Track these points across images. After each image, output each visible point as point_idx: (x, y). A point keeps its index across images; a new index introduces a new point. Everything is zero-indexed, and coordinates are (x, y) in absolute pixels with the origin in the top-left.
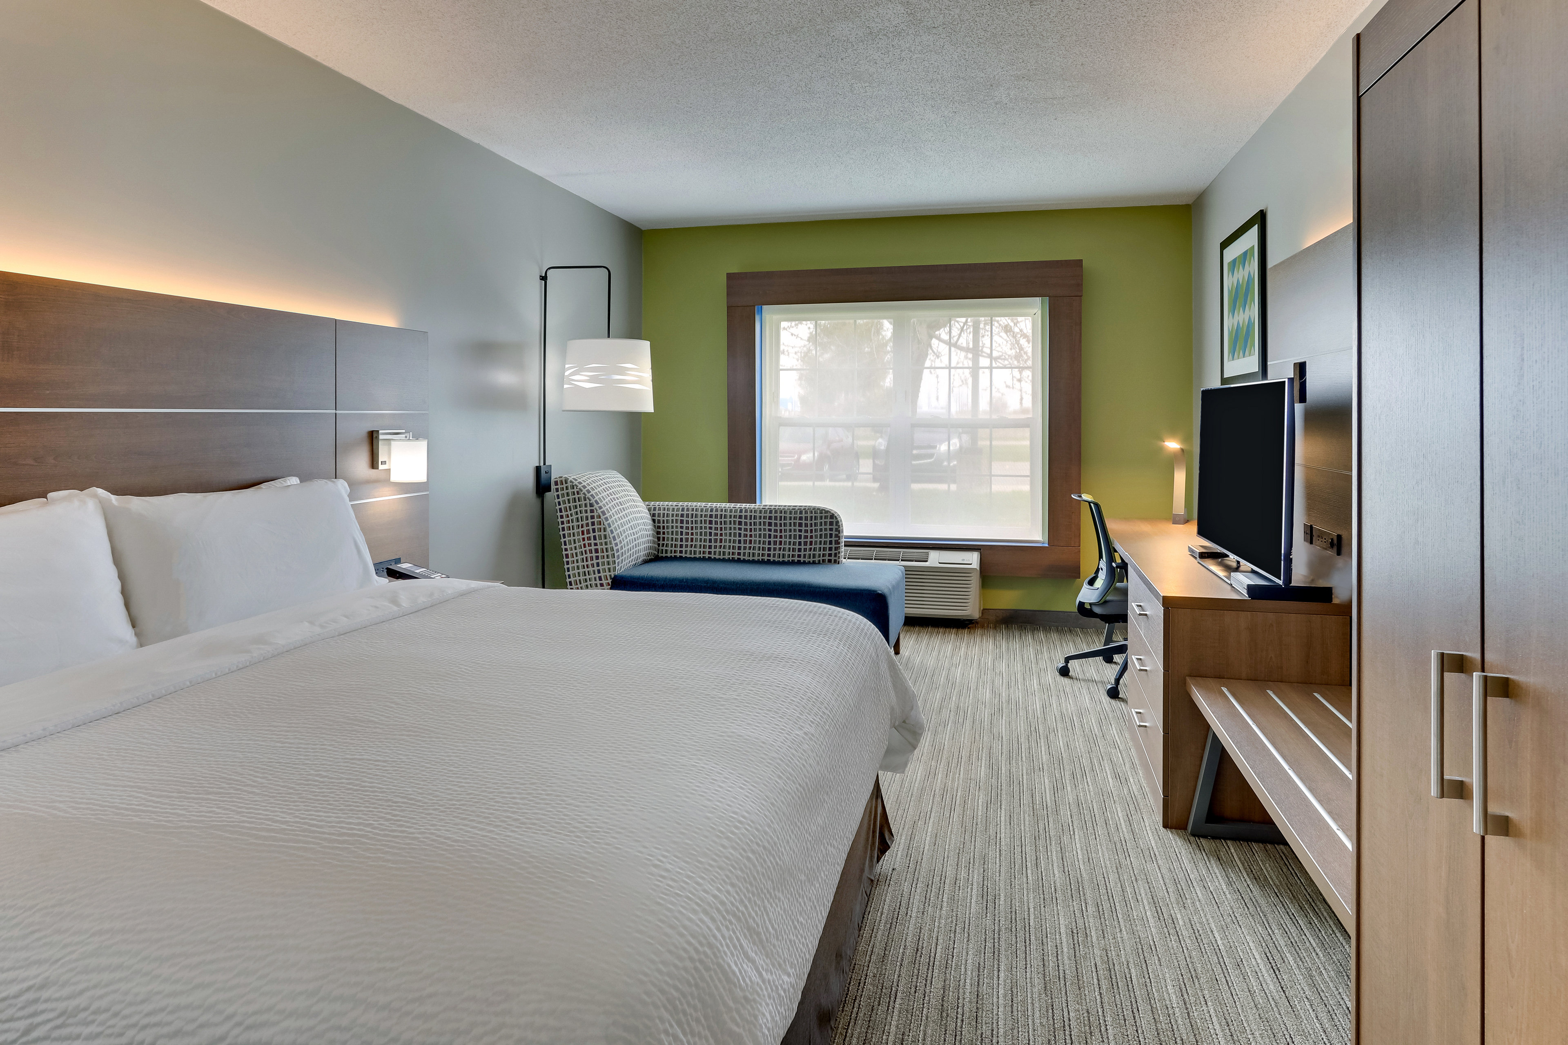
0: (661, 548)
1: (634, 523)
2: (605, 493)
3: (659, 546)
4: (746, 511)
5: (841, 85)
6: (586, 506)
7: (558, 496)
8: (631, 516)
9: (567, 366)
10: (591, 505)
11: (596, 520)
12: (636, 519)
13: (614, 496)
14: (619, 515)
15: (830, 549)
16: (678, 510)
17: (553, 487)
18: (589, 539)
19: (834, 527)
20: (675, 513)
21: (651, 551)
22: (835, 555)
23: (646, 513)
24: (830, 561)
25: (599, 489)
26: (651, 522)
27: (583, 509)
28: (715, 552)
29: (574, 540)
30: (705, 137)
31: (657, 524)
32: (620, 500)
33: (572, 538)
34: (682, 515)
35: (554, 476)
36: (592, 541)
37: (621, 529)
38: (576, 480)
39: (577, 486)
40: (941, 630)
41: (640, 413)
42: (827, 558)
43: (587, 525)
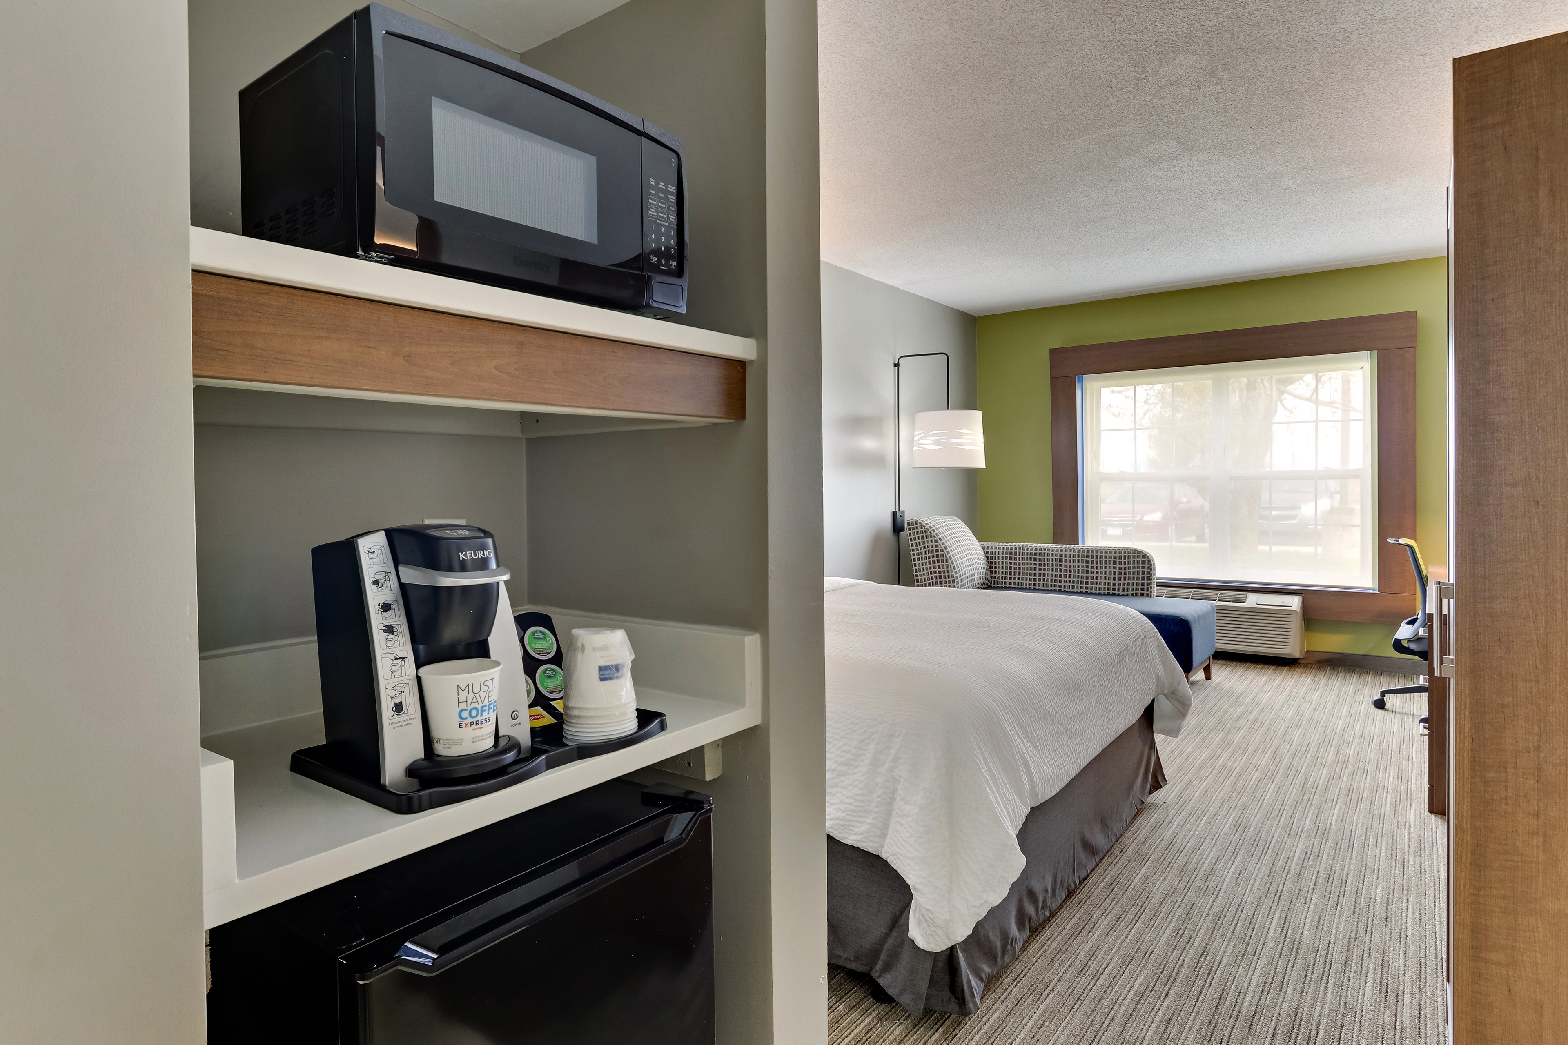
0: (993, 580)
1: (970, 557)
2: (947, 533)
3: (992, 578)
4: (1066, 550)
5: (1133, 196)
6: (932, 542)
7: (910, 534)
8: (968, 552)
9: (916, 433)
10: (936, 541)
11: (940, 553)
12: (972, 554)
13: (954, 535)
14: (958, 550)
15: (1143, 584)
16: (1007, 549)
17: (906, 527)
18: (934, 567)
19: (1146, 565)
20: (1005, 551)
21: (985, 581)
22: (1148, 590)
23: (980, 550)
24: (1142, 595)
25: (942, 530)
26: (985, 558)
27: (930, 544)
28: (1039, 584)
29: (923, 568)
30: (1023, 246)
31: (990, 560)
32: (959, 539)
33: (921, 567)
34: (1011, 553)
35: (907, 518)
36: (937, 570)
37: (960, 561)
38: (924, 522)
39: (925, 527)
40: (1260, 666)
41: (976, 469)
42: (1140, 592)
43: (933, 557)
